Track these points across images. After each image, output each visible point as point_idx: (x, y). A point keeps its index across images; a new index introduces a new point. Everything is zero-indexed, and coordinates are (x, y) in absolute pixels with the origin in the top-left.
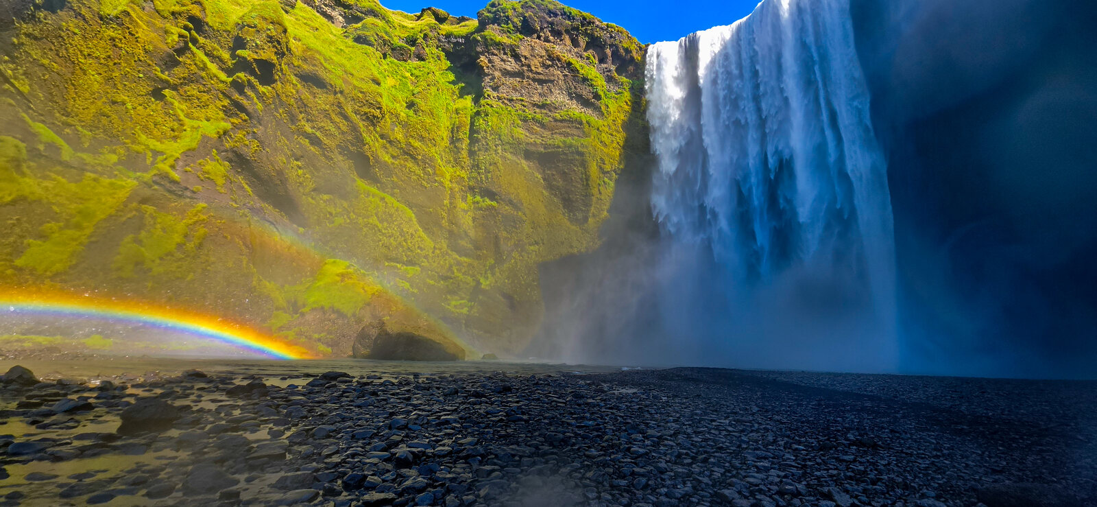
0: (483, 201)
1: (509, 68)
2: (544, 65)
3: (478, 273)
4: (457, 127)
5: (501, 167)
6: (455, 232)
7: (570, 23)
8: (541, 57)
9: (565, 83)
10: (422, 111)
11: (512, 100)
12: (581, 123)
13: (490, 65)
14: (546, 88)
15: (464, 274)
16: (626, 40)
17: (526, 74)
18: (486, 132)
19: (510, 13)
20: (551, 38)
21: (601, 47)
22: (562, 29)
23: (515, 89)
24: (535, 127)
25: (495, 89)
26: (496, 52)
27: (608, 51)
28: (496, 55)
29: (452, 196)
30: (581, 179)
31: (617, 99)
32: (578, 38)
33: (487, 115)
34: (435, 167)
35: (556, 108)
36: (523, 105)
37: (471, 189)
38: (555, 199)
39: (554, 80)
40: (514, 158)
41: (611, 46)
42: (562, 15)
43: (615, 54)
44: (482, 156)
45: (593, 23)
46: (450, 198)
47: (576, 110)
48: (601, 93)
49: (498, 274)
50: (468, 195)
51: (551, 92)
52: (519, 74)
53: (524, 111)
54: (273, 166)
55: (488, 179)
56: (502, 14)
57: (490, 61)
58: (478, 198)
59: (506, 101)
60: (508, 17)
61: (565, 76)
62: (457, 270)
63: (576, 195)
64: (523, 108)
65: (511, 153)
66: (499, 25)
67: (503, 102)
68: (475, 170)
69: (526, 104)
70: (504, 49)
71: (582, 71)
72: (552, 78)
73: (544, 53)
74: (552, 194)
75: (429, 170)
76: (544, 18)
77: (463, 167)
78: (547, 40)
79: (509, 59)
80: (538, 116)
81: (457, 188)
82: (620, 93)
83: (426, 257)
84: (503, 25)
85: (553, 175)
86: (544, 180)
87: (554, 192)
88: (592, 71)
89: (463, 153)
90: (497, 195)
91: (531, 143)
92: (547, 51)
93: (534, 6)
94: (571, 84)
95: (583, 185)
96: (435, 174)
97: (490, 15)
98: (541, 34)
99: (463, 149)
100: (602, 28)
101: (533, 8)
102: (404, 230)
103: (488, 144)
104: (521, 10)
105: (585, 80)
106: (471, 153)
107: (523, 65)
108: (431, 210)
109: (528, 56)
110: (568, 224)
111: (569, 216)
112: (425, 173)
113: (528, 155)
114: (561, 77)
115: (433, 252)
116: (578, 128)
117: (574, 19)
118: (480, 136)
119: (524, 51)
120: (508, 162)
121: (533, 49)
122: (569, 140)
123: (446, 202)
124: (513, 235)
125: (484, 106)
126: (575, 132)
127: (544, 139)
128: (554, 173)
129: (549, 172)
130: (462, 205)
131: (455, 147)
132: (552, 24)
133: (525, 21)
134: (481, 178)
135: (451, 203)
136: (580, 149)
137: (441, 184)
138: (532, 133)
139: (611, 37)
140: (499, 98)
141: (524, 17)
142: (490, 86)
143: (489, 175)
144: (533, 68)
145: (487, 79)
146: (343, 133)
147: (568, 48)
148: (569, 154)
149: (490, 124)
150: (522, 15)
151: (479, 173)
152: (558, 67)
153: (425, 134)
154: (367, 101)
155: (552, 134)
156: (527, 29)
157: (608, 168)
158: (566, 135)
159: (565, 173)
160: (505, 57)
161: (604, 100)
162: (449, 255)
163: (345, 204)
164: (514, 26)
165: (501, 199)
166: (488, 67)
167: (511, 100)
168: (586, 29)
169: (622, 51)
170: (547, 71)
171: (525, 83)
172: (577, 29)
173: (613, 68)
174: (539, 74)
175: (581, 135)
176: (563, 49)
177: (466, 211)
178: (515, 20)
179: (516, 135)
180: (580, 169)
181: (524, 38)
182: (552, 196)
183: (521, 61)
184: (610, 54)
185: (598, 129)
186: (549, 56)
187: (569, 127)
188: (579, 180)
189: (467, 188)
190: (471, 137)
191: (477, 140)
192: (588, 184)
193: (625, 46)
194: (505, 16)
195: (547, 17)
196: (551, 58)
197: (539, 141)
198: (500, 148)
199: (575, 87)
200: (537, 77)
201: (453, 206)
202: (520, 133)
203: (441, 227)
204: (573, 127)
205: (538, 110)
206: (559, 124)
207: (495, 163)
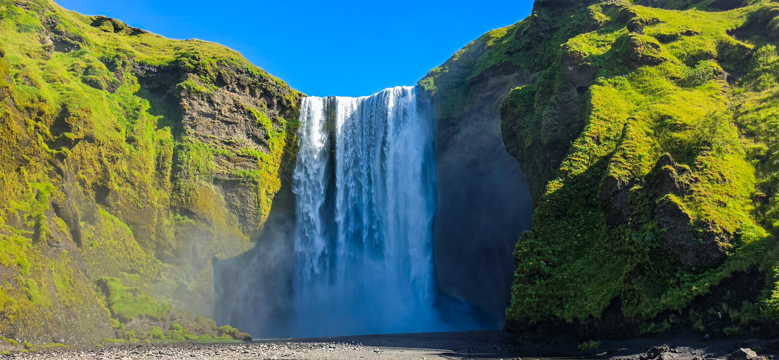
0: (184, 219)
1: (204, 110)
2: (231, 111)
3: (180, 277)
4: (163, 157)
5: (198, 192)
6: (162, 244)
7: (251, 80)
8: (230, 105)
9: (246, 126)
10: (141, 146)
11: (207, 137)
12: (256, 159)
13: (190, 107)
14: (230, 128)
15: (168, 277)
16: (288, 93)
17: (217, 116)
18: (187, 163)
19: (208, 68)
20: (237, 90)
21: (270, 97)
22: (245, 84)
23: (208, 128)
24: (223, 160)
25: (194, 127)
26: (196, 98)
27: (275, 101)
28: (196, 100)
29: (159, 215)
30: (254, 202)
31: (278, 136)
32: (255, 90)
33: (189, 150)
34: (148, 191)
35: (238, 145)
36: (215, 143)
37: (173, 208)
38: (234, 216)
39: (238, 123)
40: (207, 184)
41: (278, 97)
42: (246, 73)
43: (280, 103)
44: (182, 182)
45: (267, 81)
46: (158, 217)
47: (252, 148)
48: (270, 135)
49: (199, 278)
50: (170, 213)
51: (235, 132)
52: (212, 116)
53: (216, 148)
54: (72, 211)
55: (188, 201)
56: (202, 68)
57: (191, 104)
58: (178, 216)
59: (202, 138)
60: (206, 71)
61: (246, 121)
62: (164, 274)
63: (250, 213)
64: (215, 144)
65: (205, 180)
66: (198, 75)
67: (200, 139)
68: (176, 192)
69: (217, 141)
70: (202, 96)
71: (258, 119)
72: (236, 121)
73: (232, 102)
74: (232, 212)
75: (144, 194)
76: (234, 75)
77: (166, 190)
78: (233, 91)
79: (205, 104)
80: (226, 152)
81: (162, 207)
82: (280, 132)
83: (142, 266)
84: (202, 76)
85: (233, 197)
86: (226, 200)
87: (233, 210)
88: (263, 117)
89: (167, 178)
90: (195, 214)
91: (220, 173)
92: (234, 101)
93: (227, 65)
94: (250, 127)
95: (255, 206)
96: (147, 197)
97: (192, 67)
98: (230, 86)
99: (167, 175)
100: (273, 85)
101: (226, 67)
102: (127, 244)
103: (188, 174)
104: (216, 66)
105: (260, 125)
106: (173, 179)
107: (215, 109)
108: (145, 227)
109: (220, 102)
110: (242, 234)
111: (243, 229)
112: (140, 197)
113: (216, 181)
114: (243, 121)
115: (146, 262)
116: (254, 162)
117: (254, 77)
118: (182, 167)
119: (217, 99)
120: (203, 187)
121: (224, 98)
122: (247, 172)
123: (155, 220)
124: (206, 246)
125: (185, 141)
126: (252, 165)
127: (229, 170)
128: (234, 195)
129: (230, 194)
130: (166, 222)
131: (161, 173)
132: (239, 79)
133: (220, 76)
134: (182, 200)
135: (158, 221)
136: (256, 180)
137: (152, 205)
138: (221, 165)
139: (278, 91)
140: (196, 135)
141: (220, 73)
142: (189, 125)
143: (189, 199)
144: (223, 113)
145: (186, 118)
146: (97, 173)
147: (249, 98)
148: (247, 183)
149: (191, 157)
150: (218, 70)
151: (180, 196)
152: (241, 113)
153: (142, 165)
154: (114, 147)
155: (235, 165)
156: (220, 81)
157: (271, 191)
158: (245, 167)
159: (242, 196)
160: (202, 102)
161: (272, 139)
162: (157, 263)
163: (93, 228)
164: (210, 79)
165: (198, 218)
166: (189, 109)
167: (205, 137)
168: (262, 85)
169: (285, 101)
170: (232, 115)
171: (216, 124)
172: (255, 84)
173: (277, 113)
174: (227, 117)
175: (256, 168)
176: (245, 100)
177: (169, 227)
178: (212, 74)
179: (210, 167)
180: (254, 194)
181: (218, 89)
182: (232, 213)
183: (214, 106)
184: (276, 103)
185: (267, 163)
186: (236, 105)
187: (247, 161)
188: (252, 202)
189: (169, 207)
190: (174, 166)
191: (180, 170)
192: (259, 206)
193: (287, 98)
194: (204, 70)
195: (235, 73)
196: (237, 106)
197: (225, 172)
198: (197, 176)
199: (252, 130)
200: (225, 119)
201: (160, 223)
202: (213, 165)
203: (150, 239)
204: (250, 161)
205: (225, 146)
206: (240, 158)
207: (194, 189)
